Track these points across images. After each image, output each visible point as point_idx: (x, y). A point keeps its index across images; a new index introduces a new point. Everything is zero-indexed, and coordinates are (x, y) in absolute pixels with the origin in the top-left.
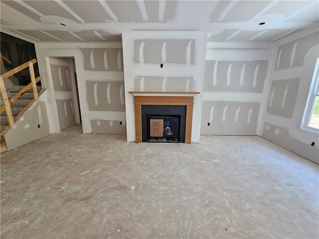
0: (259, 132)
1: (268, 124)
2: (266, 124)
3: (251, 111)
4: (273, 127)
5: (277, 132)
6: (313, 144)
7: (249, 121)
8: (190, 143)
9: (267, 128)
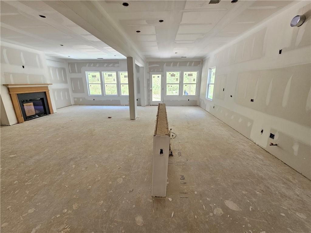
0: (72, 103)
1: (76, 98)
2: (74, 98)
3: (66, 93)
4: (78, 99)
5: (81, 100)
6: (94, 100)
7: (67, 98)
8: (53, 113)
9: (76, 100)
